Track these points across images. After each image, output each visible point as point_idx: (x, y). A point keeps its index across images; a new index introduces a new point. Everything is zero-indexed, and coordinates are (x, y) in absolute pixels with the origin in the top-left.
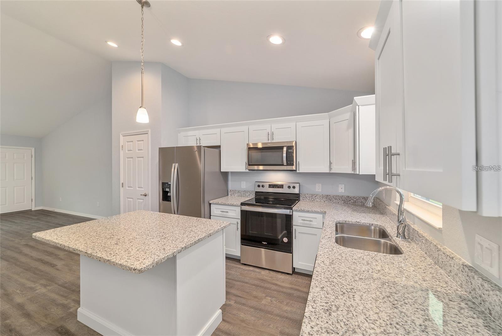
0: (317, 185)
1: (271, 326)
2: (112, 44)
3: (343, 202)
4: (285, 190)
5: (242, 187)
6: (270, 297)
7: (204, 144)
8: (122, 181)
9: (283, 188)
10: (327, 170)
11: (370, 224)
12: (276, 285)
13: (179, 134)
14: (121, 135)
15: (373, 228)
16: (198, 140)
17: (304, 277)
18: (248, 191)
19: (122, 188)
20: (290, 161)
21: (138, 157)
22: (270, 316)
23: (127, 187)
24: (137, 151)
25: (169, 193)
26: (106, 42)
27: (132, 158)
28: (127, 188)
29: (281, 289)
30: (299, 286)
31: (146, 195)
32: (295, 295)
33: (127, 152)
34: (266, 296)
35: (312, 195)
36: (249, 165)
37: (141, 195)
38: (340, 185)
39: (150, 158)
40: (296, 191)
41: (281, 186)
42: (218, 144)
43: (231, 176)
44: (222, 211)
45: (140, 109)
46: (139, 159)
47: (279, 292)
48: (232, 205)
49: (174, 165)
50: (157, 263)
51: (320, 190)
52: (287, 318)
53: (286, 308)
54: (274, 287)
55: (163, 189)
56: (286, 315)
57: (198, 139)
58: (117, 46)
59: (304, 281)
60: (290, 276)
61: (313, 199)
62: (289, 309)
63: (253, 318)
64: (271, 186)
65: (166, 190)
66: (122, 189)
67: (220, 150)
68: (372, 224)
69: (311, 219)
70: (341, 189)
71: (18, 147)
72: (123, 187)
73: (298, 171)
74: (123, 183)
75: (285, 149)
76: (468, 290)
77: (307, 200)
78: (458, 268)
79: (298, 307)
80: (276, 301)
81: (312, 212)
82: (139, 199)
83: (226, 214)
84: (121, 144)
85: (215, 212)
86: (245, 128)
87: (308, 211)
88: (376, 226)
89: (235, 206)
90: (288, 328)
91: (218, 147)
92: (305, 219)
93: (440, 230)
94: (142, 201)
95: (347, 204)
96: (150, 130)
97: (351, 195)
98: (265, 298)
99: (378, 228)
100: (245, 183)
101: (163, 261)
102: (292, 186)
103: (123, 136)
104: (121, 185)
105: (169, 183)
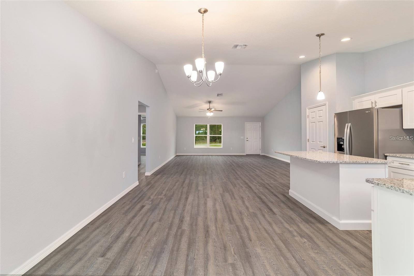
2: (302, 57)
7: (379, 105)
13: (353, 101)
14: (307, 109)
16: (373, 104)
21: (318, 122)
23: (311, 141)
24: (318, 118)
25: (343, 146)
27: (315, 122)
31: (324, 147)
33: (311, 119)
37: (321, 147)
39: (328, 121)
42: (400, 103)
44: (401, 163)
45: (319, 93)
46: (319, 123)
49: (347, 125)
50: (327, 162)
55: (338, 143)
57: (374, 102)
58: (304, 57)
65: (341, 143)
66: (308, 143)
67: (402, 109)
71: (252, 123)
72: (308, 141)
74: (308, 139)
82: (320, 150)
83: (406, 166)
84: (307, 114)
91: (400, 106)
96: (327, 103)
101: (330, 163)
103: (308, 109)
104: (307, 141)
105: (343, 138)
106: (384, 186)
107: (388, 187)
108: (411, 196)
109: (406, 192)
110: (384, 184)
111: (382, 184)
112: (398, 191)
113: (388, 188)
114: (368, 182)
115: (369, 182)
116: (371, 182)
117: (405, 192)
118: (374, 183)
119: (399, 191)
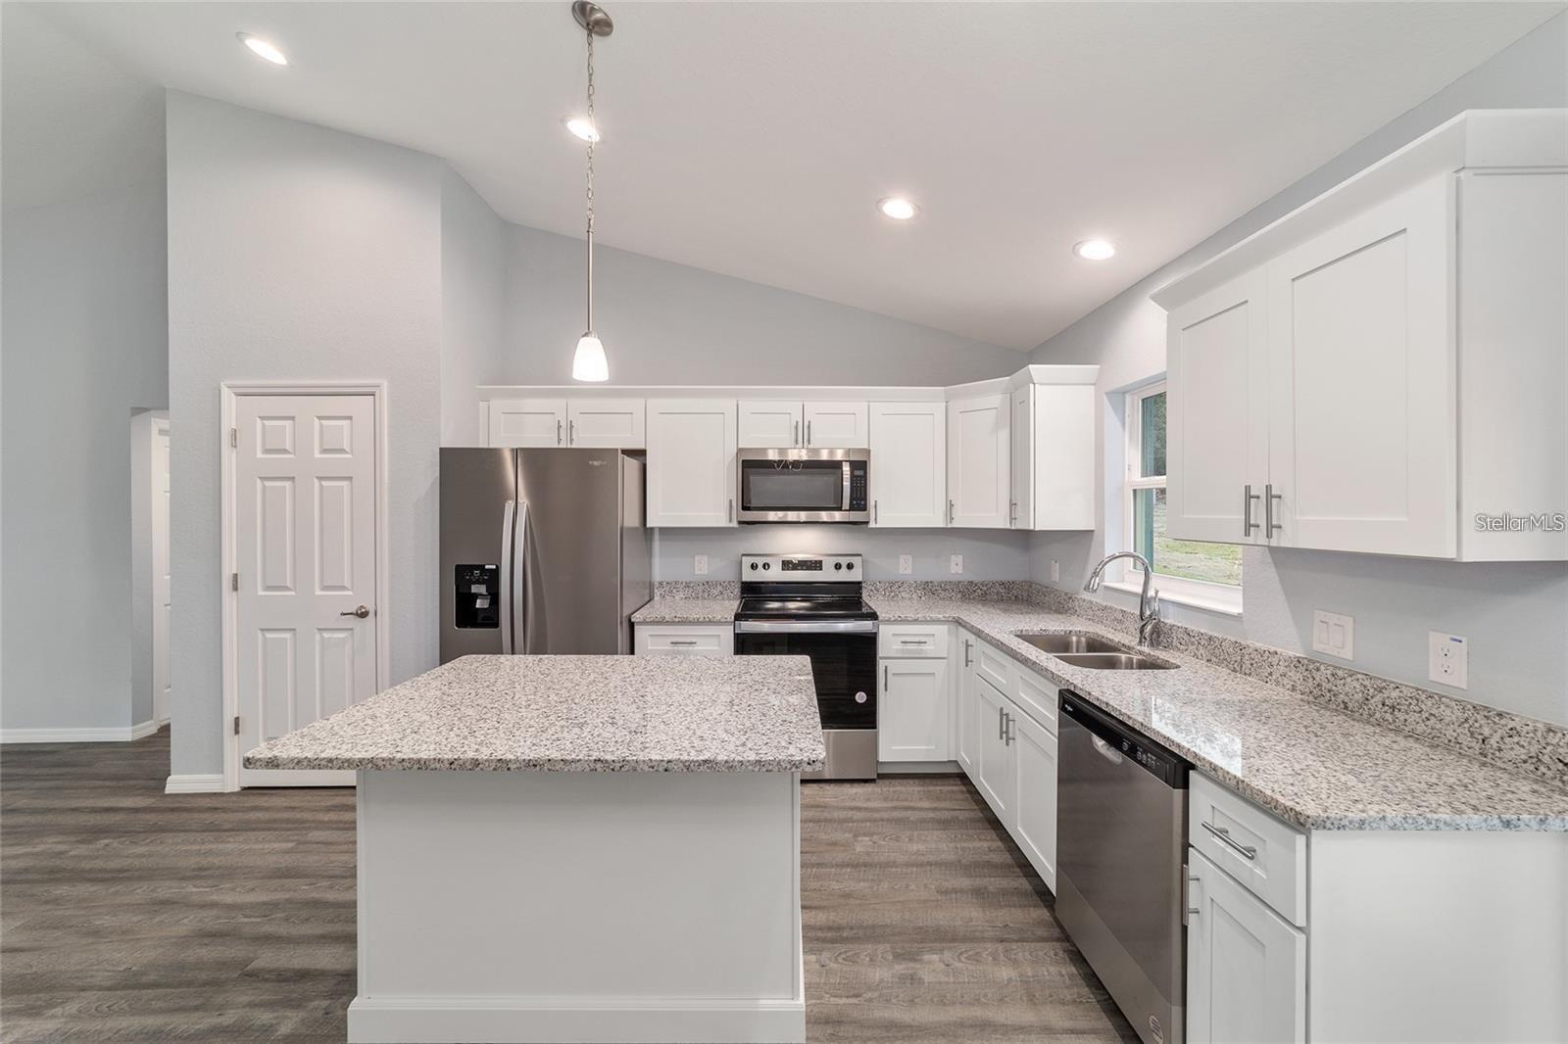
0: (902, 558)
1: (913, 887)
2: (266, 50)
3: (959, 596)
4: (827, 575)
5: (697, 572)
6: (865, 835)
8: (229, 568)
9: (821, 569)
10: (938, 521)
11: (1065, 632)
12: (859, 809)
13: (482, 404)
14: (225, 389)
15: (1074, 639)
16: (562, 430)
17: (905, 781)
18: (716, 584)
19: (235, 593)
20: (860, 501)
21: (320, 478)
22: (894, 870)
23: (259, 587)
24: (318, 454)
26: (239, 36)
27: (290, 479)
28: (261, 593)
29: (876, 815)
30: (906, 800)
31: (363, 615)
32: (912, 819)
33: (259, 454)
34: (855, 836)
35: (892, 584)
36: (745, 508)
37: (339, 614)
38: (953, 557)
40: (855, 576)
41: (816, 565)
42: (638, 445)
43: (660, 540)
44: (675, 640)
46: (326, 483)
47: (875, 821)
48: (710, 622)
49: (510, 505)
51: (909, 571)
52: (930, 864)
53: (915, 847)
54: (858, 815)
55: (457, 587)
56: (925, 859)
57: (564, 424)
59: (911, 789)
60: (873, 785)
61: (892, 594)
62: (922, 847)
63: (862, 884)
64: (787, 565)
65: (473, 591)
66: (229, 600)
67: (645, 463)
68: (1071, 631)
69: (922, 639)
70: (956, 566)
72: (236, 589)
73: (872, 525)
74: (235, 575)
75: (846, 468)
76: (1307, 690)
77: (881, 598)
78: (1286, 664)
79: (935, 838)
80: (884, 840)
81: (925, 622)
82: (331, 630)
83: (685, 648)
84: (228, 422)
85: (649, 648)
86: (727, 405)
87: (916, 620)
88: (1078, 634)
89: (719, 623)
90: (946, 880)
91: (639, 453)
92: (908, 639)
93: (1238, 618)
94: (342, 635)
95: (970, 599)
96: (385, 384)
97: (976, 579)
98: (856, 841)
99: (1083, 639)
100: (706, 558)
102: (844, 561)
103: (238, 395)
104: (227, 584)
105: (487, 567)
106: (1382, 823)
107: (1395, 825)
108: (1457, 831)
109: (1445, 823)
110: (1380, 819)
111: (1373, 822)
112: (1422, 829)
113: (1394, 827)
114: (1324, 827)
115: (1328, 825)
116: (1336, 823)
117: (1441, 825)
118: (1348, 823)
119: (1426, 828)
